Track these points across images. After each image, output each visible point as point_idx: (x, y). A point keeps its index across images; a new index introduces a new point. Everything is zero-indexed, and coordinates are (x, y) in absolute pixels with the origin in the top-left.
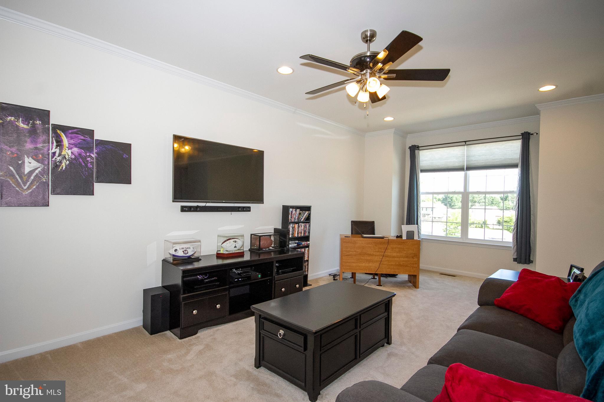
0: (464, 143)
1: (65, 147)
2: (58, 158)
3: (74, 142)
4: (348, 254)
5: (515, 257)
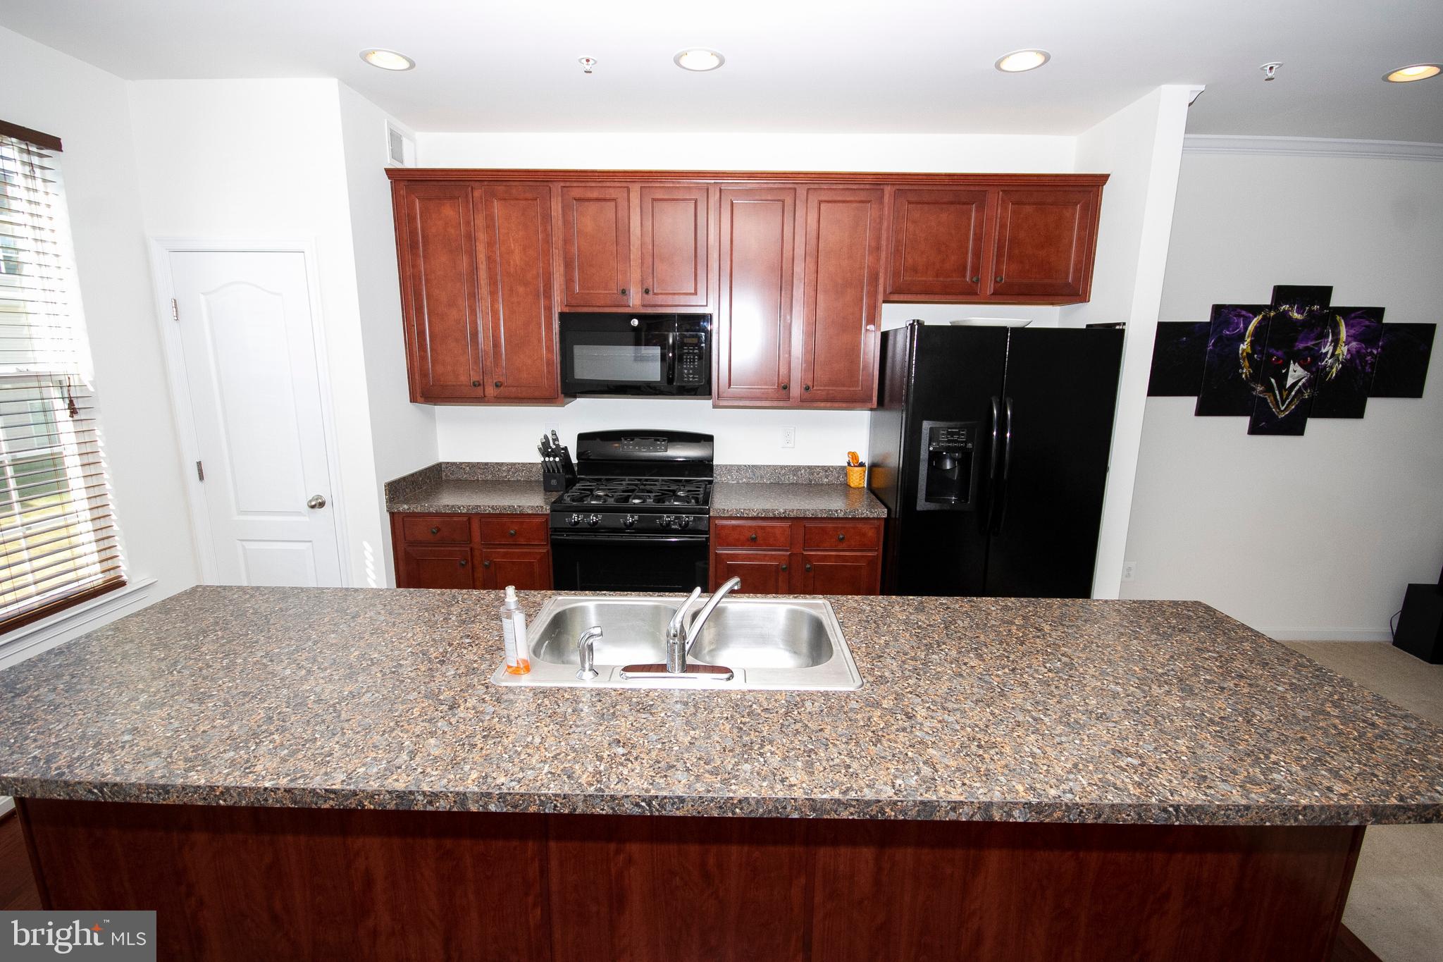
1: (1341, 343)
2: (1330, 361)
3: (1354, 332)
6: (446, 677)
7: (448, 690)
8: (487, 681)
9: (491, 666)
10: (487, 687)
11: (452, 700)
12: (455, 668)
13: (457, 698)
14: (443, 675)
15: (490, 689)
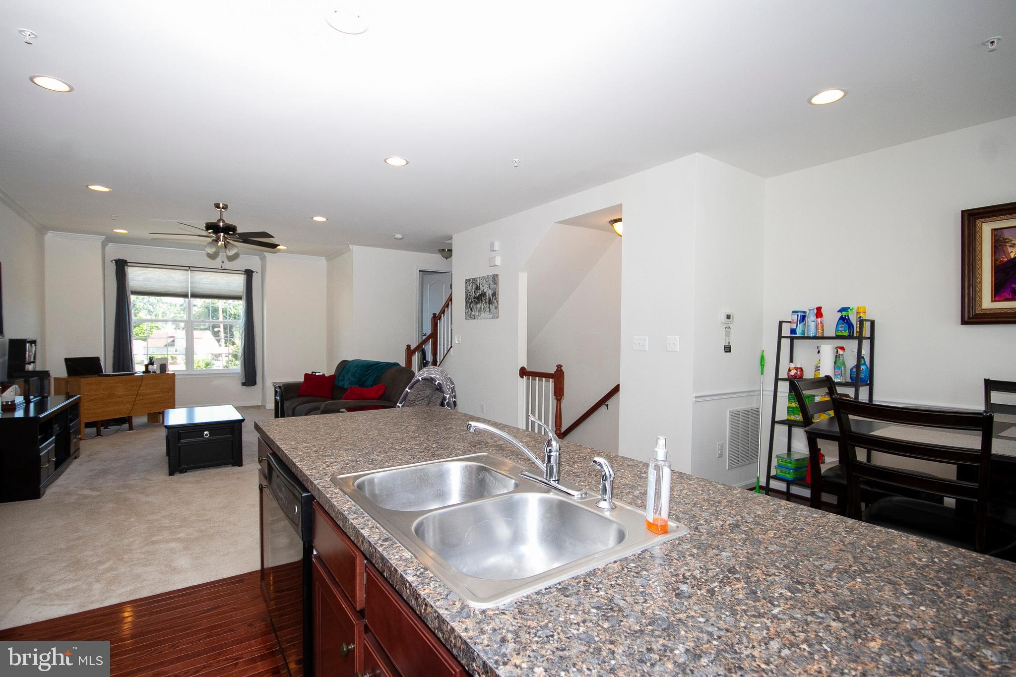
0: (188, 268)
4: (91, 398)
5: (244, 381)
6: (733, 552)
7: (735, 539)
8: (694, 532)
9: (679, 544)
10: (697, 528)
11: (735, 531)
12: (719, 557)
13: (729, 531)
14: (735, 555)
15: (695, 526)
